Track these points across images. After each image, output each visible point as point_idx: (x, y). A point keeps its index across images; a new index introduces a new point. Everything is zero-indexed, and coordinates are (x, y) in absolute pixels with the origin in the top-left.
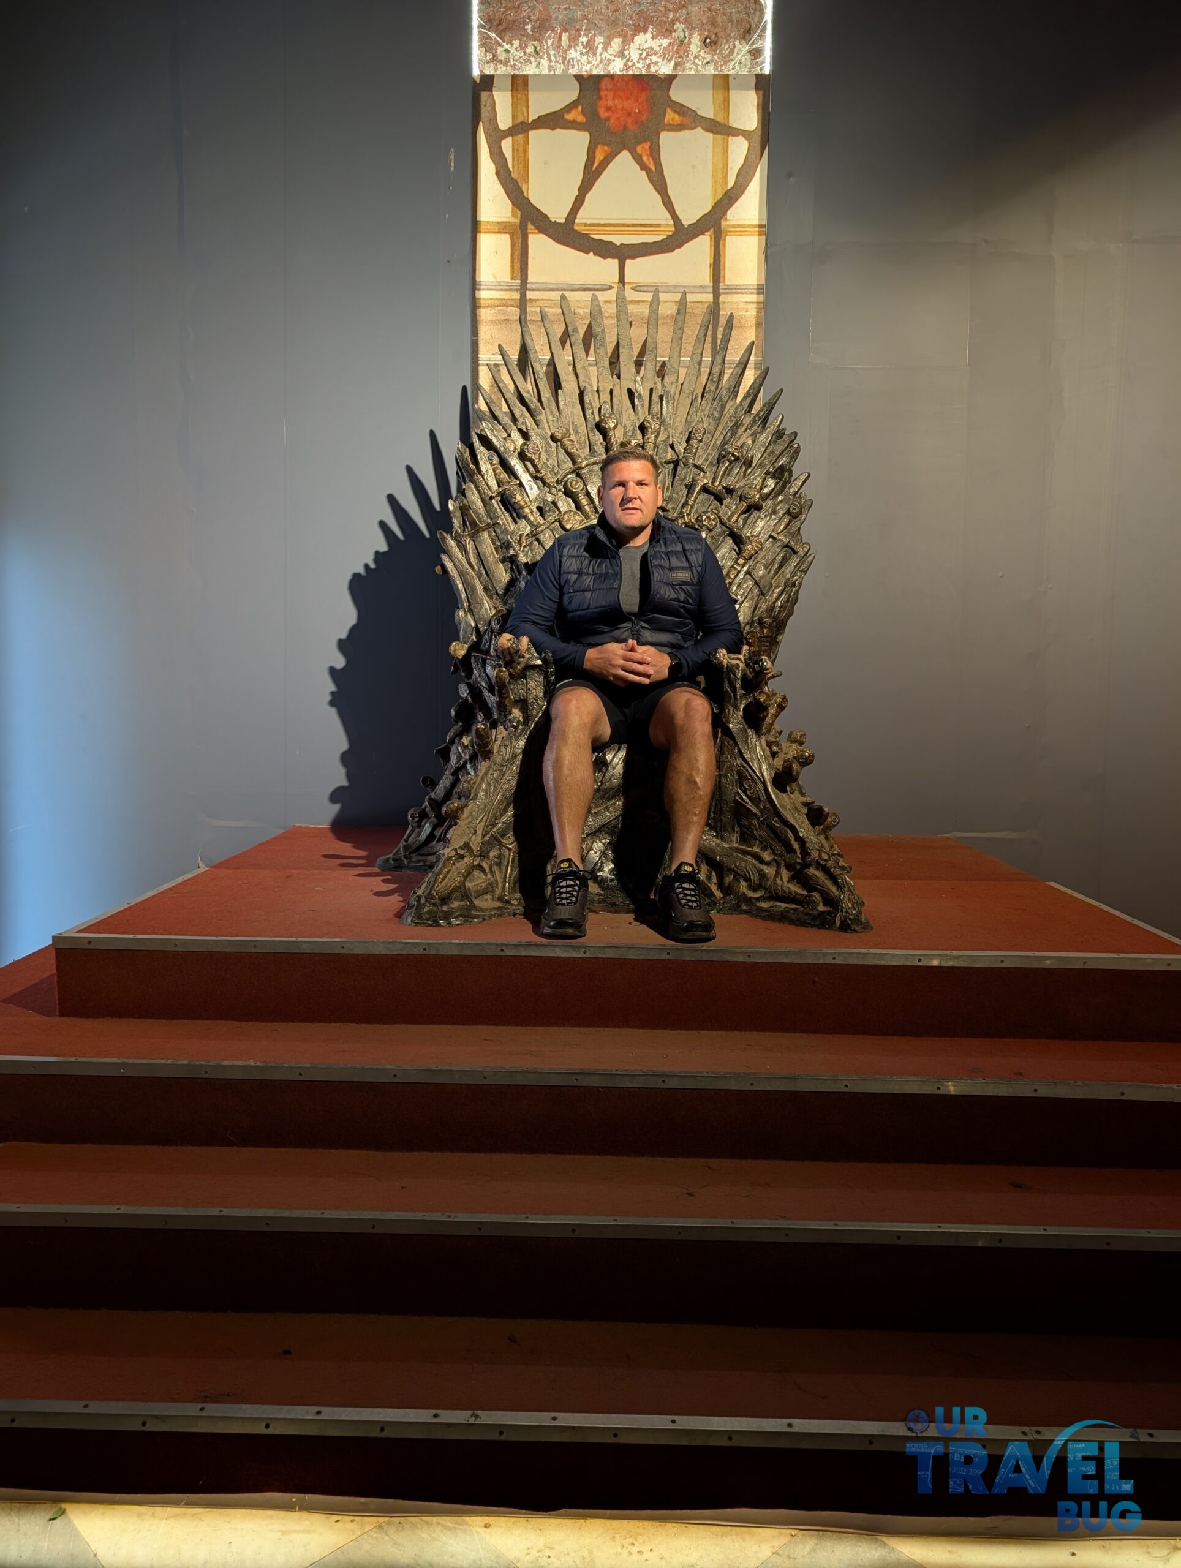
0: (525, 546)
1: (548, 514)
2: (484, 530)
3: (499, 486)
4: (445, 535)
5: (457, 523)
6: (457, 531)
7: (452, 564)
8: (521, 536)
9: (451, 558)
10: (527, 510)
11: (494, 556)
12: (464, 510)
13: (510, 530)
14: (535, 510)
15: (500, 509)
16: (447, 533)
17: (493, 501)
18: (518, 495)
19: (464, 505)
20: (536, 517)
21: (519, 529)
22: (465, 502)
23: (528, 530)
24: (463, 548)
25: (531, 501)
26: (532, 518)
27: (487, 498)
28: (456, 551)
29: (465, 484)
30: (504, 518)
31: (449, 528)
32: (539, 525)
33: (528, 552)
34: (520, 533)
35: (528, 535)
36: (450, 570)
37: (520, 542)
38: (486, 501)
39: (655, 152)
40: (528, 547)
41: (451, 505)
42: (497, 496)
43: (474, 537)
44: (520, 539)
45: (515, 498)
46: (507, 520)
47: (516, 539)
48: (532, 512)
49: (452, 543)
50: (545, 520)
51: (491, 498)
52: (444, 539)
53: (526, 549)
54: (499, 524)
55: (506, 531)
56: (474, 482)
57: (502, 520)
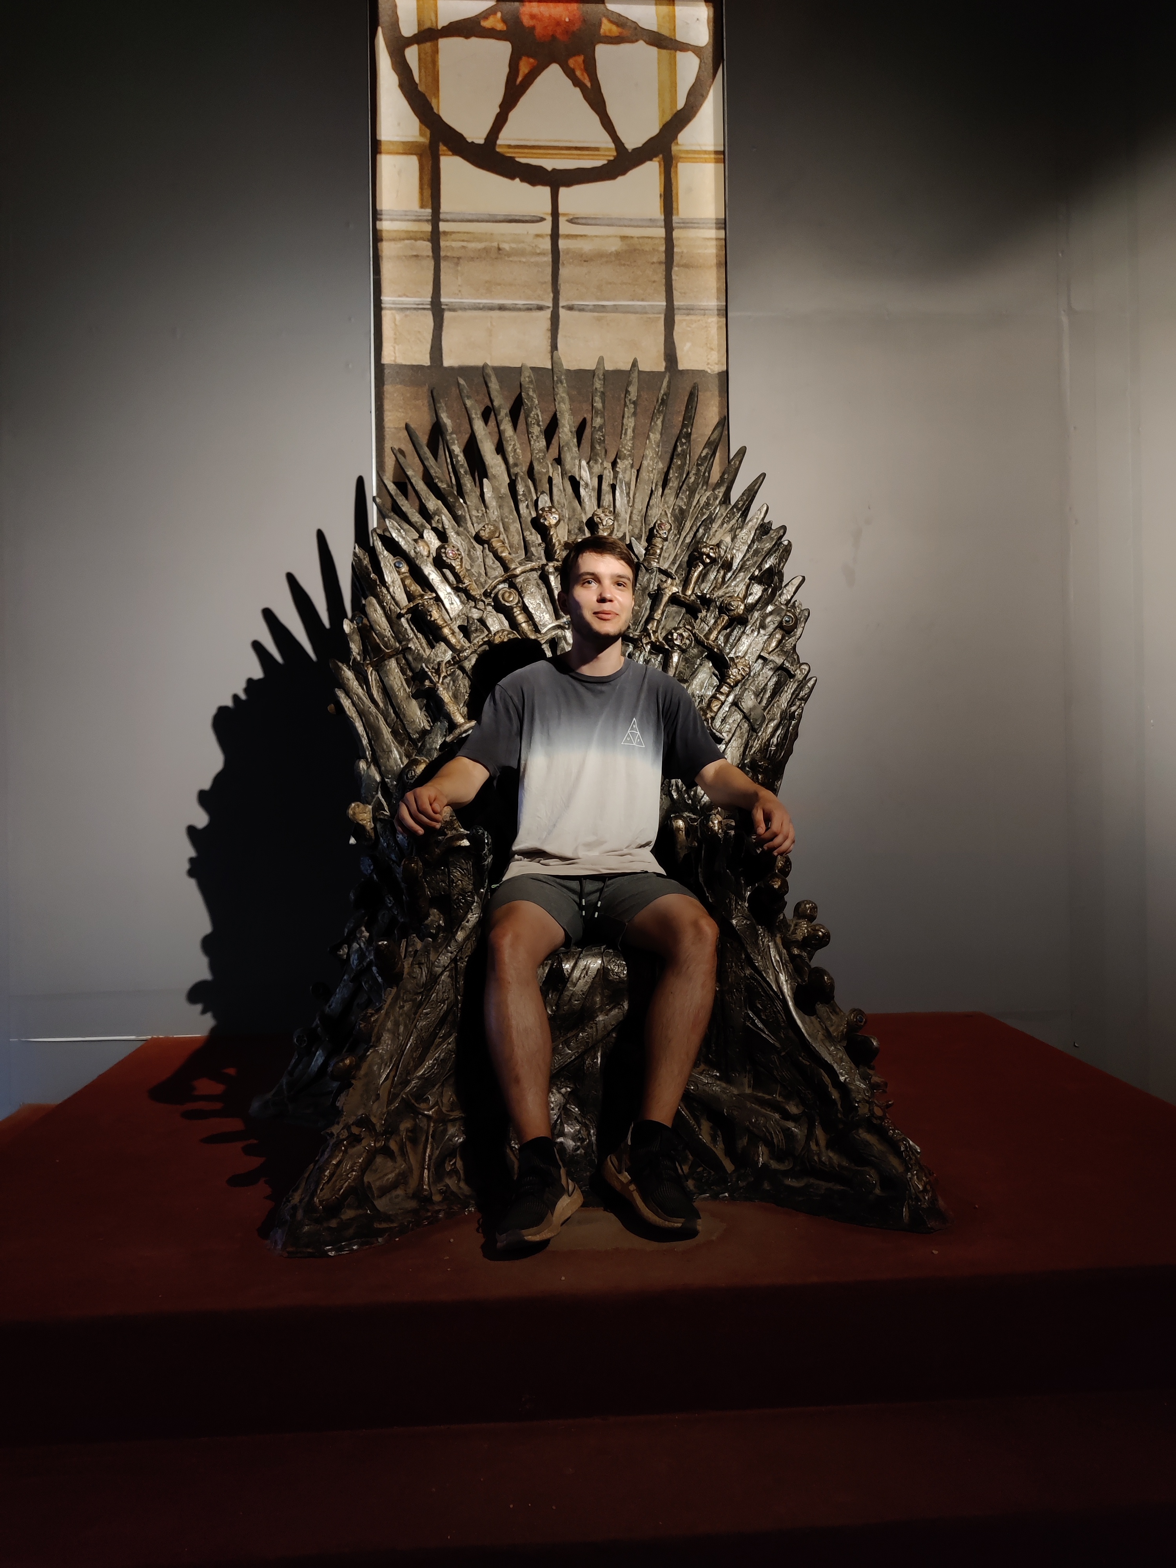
0: (445, 677)
1: (475, 635)
2: (390, 657)
3: (409, 600)
4: (340, 664)
5: (355, 648)
6: (355, 659)
7: (350, 701)
8: (439, 664)
9: (348, 694)
10: (446, 631)
11: (405, 690)
12: (366, 631)
13: (425, 656)
14: (457, 630)
15: (412, 629)
16: (343, 663)
17: (403, 620)
18: (434, 612)
19: (364, 625)
20: (458, 639)
21: (436, 656)
22: (365, 621)
23: (449, 655)
24: (363, 680)
25: (451, 619)
26: (453, 641)
27: (394, 616)
28: (354, 684)
29: (365, 599)
30: (417, 643)
31: (345, 655)
32: (463, 650)
33: (448, 684)
34: (439, 660)
35: (449, 662)
36: (346, 709)
37: (438, 672)
38: (393, 619)
39: (590, 67)
40: (449, 678)
41: (347, 626)
42: (407, 613)
43: (379, 667)
44: (439, 667)
45: (431, 616)
46: (421, 644)
47: (433, 668)
48: (453, 633)
49: (349, 674)
50: (470, 642)
51: (400, 616)
52: (340, 669)
53: (447, 680)
54: (410, 648)
55: (419, 658)
56: (377, 597)
57: (414, 644)
